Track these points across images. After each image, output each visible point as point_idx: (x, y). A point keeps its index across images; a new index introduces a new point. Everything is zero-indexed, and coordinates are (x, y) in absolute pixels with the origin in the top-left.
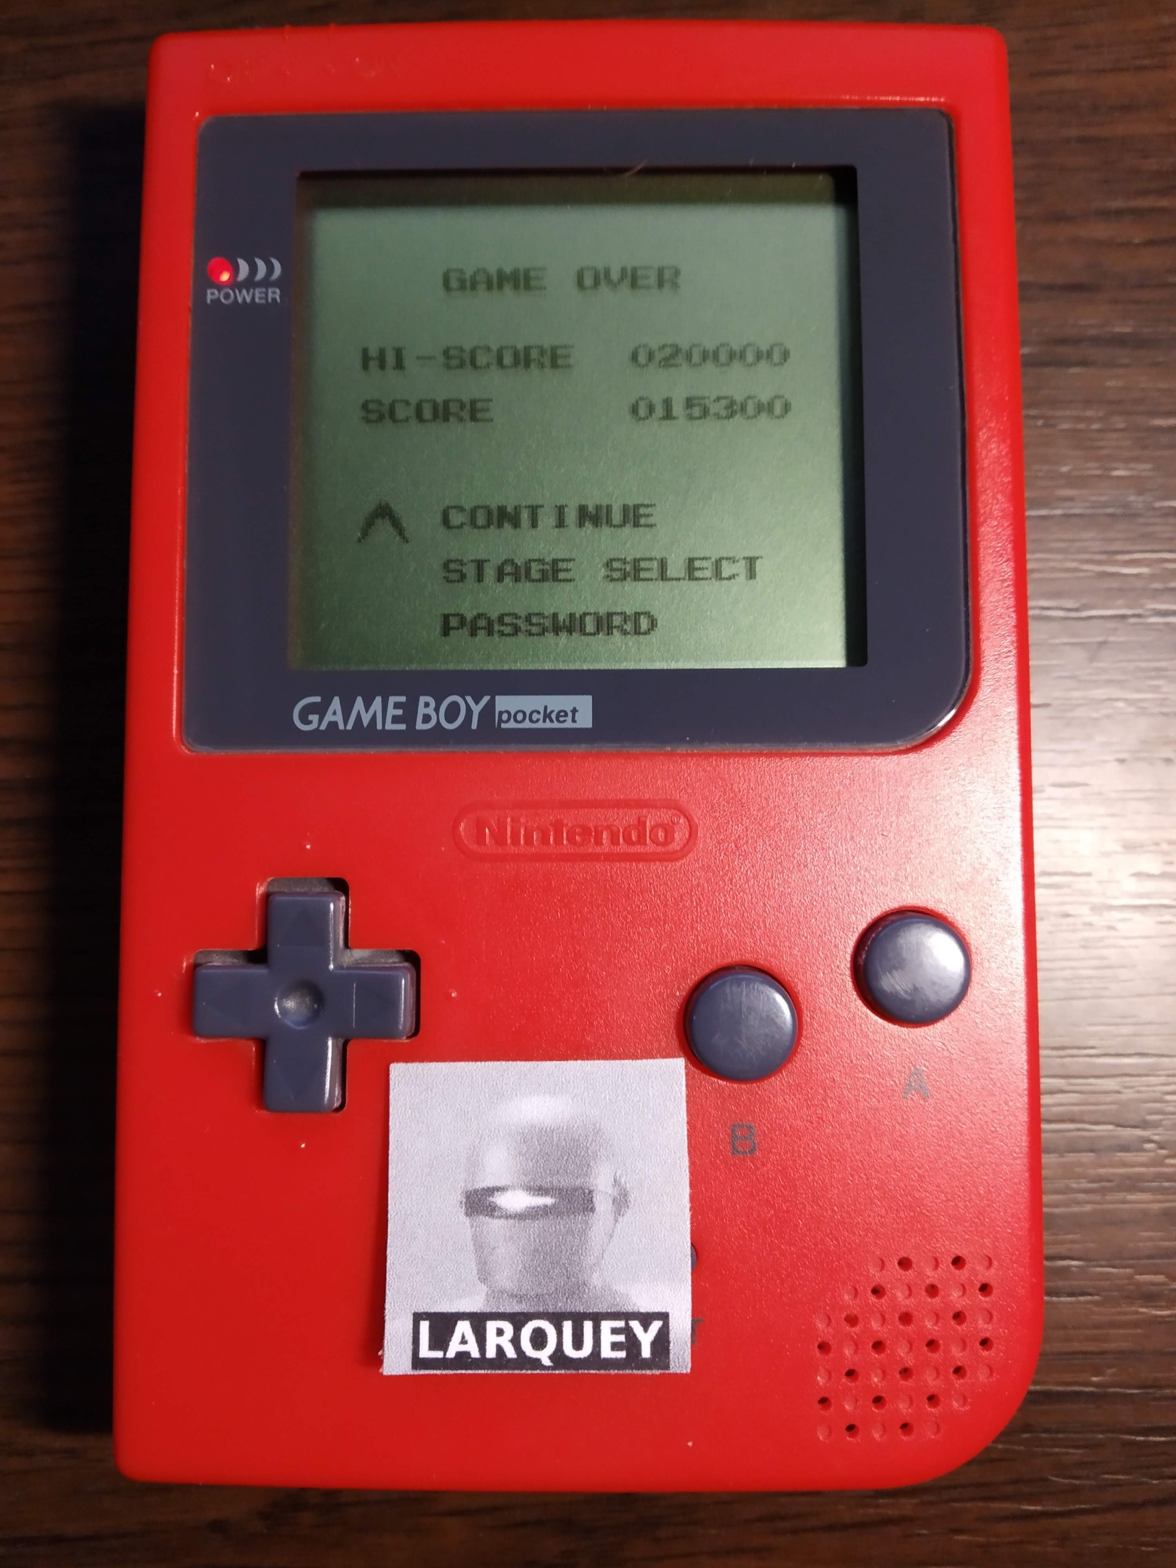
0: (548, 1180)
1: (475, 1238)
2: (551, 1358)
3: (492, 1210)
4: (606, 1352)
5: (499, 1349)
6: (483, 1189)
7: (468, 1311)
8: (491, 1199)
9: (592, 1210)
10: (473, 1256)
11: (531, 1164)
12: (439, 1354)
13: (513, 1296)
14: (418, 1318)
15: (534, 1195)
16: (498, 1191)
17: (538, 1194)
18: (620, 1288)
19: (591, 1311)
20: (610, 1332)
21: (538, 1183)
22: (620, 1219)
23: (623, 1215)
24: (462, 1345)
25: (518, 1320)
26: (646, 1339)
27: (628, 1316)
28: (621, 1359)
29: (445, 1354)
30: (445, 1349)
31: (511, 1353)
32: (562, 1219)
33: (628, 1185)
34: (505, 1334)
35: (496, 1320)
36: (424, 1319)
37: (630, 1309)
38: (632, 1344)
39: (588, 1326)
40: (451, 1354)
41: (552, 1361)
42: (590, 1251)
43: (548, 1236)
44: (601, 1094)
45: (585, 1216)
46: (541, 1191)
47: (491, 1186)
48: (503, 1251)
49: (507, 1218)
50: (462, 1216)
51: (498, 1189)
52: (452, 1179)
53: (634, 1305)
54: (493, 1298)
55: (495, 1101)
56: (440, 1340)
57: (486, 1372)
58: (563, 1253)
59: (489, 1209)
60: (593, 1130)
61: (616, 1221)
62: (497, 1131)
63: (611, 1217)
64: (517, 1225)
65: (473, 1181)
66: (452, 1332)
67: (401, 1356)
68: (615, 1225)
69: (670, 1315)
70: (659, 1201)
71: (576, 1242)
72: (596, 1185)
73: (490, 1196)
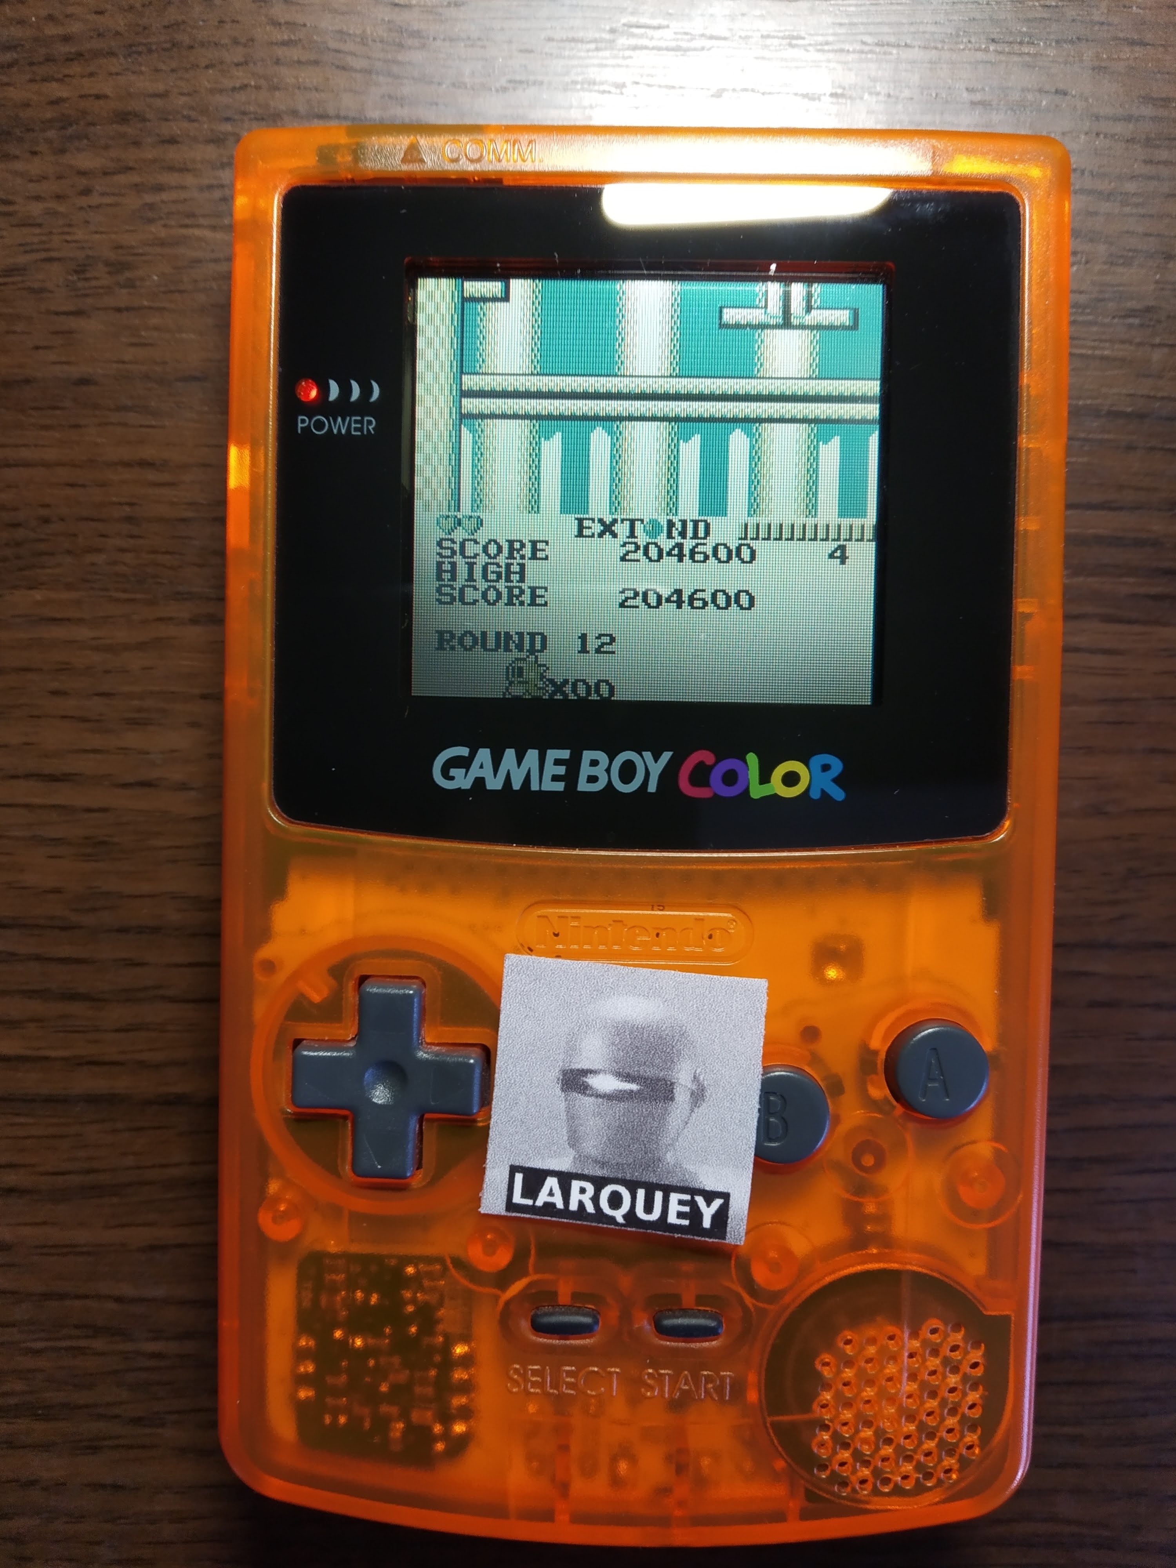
0: (636, 1070)
1: (568, 1109)
2: (624, 1217)
3: (584, 1089)
4: (672, 1219)
5: (581, 1204)
6: (578, 1070)
7: (557, 1169)
8: (585, 1079)
9: (672, 1099)
10: (564, 1124)
11: (622, 1054)
12: (529, 1202)
13: (596, 1161)
14: (514, 1170)
15: (622, 1081)
16: (591, 1073)
17: (626, 1081)
18: (691, 1167)
19: (663, 1183)
20: (677, 1202)
21: (627, 1070)
22: (696, 1110)
23: (699, 1107)
24: (549, 1197)
25: (599, 1183)
26: (708, 1212)
27: (693, 1192)
28: (685, 1226)
29: (534, 1202)
30: (535, 1199)
31: (590, 1208)
32: (645, 1103)
33: (706, 1082)
34: (587, 1193)
35: (580, 1180)
36: (519, 1172)
37: (697, 1186)
38: (695, 1215)
39: (659, 1196)
40: (539, 1203)
41: (625, 1220)
42: (666, 1133)
43: (632, 1116)
44: (690, 1001)
45: (666, 1103)
46: (629, 1077)
47: (585, 1068)
48: (591, 1123)
49: (597, 1097)
51: (591, 1072)
52: (552, 1058)
53: (700, 1183)
54: (580, 1162)
56: (531, 1190)
57: (568, 1221)
58: (643, 1132)
59: (582, 1088)
60: (680, 1032)
61: (692, 1111)
62: (594, 1022)
63: (687, 1107)
64: (605, 1103)
65: (571, 1062)
66: (543, 1184)
67: (497, 1199)
68: (690, 1114)
69: (731, 1195)
70: (731, 1099)
71: (656, 1124)
72: (677, 1079)
73: (583, 1076)
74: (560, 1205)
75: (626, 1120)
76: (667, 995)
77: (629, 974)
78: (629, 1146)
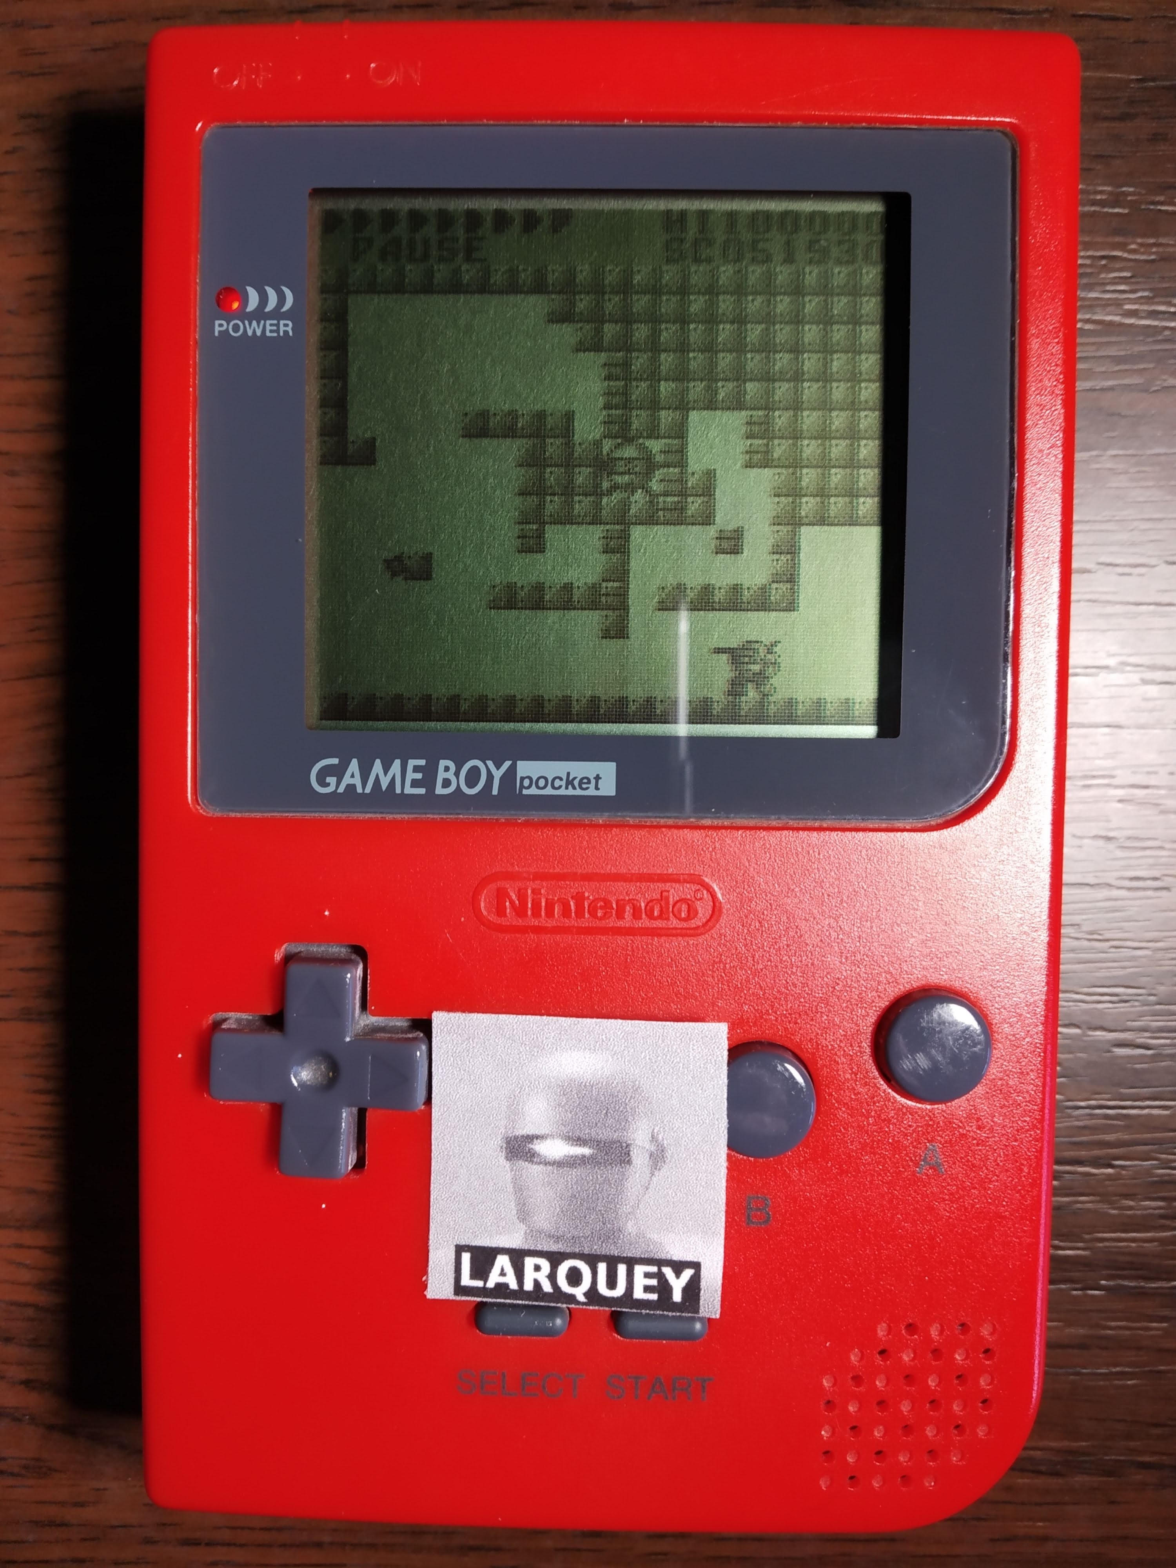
0: (586, 1132)
1: (515, 1181)
2: (585, 1294)
3: (531, 1157)
4: (639, 1294)
5: (537, 1284)
6: (523, 1136)
7: (507, 1246)
8: (531, 1146)
9: (629, 1162)
10: (512, 1197)
11: (570, 1116)
12: (479, 1284)
13: (550, 1236)
14: (460, 1250)
15: (572, 1145)
16: (537, 1139)
17: (577, 1145)
18: (655, 1237)
19: (625, 1255)
20: (643, 1275)
21: (578, 1133)
22: (656, 1173)
23: (659, 1169)
24: (501, 1277)
25: (555, 1259)
26: (678, 1285)
27: (660, 1263)
28: (653, 1301)
29: (485, 1284)
30: (485, 1279)
31: (547, 1287)
32: (599, 1168)
33: (665, 1142)
34: (542, 1270)
35: (533, 1256)
36: (466, 1251)
37: (663, 1256)
38: (664, 1288)
39: (622, 1269)
40: (491, 1284)
41: (586, 1298)
42: (625, 1201)
43: (585, 1184)
44: (642, 1052)
45: (622, 1168)
46: (579, 1141)
47: (530, 1134)
48: (542, 1195)
49: (546, 1165)
50: (502, 1160)
51: (537, 1137)
52: (493, 1125)
53: (667, 1253)
54: (532, 1236)
55: (536, 1054)
56: (480, 1271)
57: (523, 1302)
58: (600, 1201)
59: (529, 1155)
60: (633, 1087)
61: (652, 1174)
62: (537, 1083)
63: (646, 1170)
64: (555, 1171)
65: (514, 1128)
66: (492, 1264)
67: (443, 1283)
68: (651, 1177)
69: (702, 1264)
70: (695, 1159)
71: (613, 1191)
72: (633, 1140)
73: (529, 1143)
74: (513, 1285)
75: (579, 1188)
76: (616, 1047)
77: (572, 1026)
78: (585, 1218)
